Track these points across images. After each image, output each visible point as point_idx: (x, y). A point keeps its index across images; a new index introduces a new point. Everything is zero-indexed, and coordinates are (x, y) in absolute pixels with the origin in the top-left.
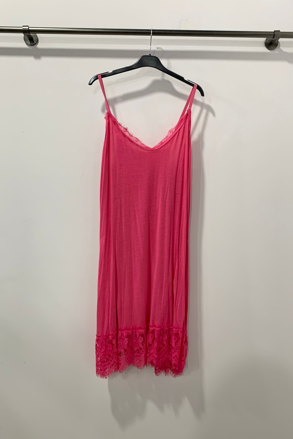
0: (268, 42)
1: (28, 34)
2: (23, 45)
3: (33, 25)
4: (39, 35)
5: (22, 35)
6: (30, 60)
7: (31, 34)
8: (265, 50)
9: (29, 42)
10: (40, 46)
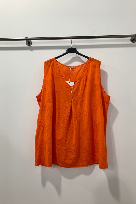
0: (132, 39)
1: (28, 40)
2: (26, 45)
3: (30, 36)
4: (32, 41)
5: (25, 41)
6: (28, 52)
7: (29, 41)
8: (131, 43)
9: (28, 44)
10: (33, 45)
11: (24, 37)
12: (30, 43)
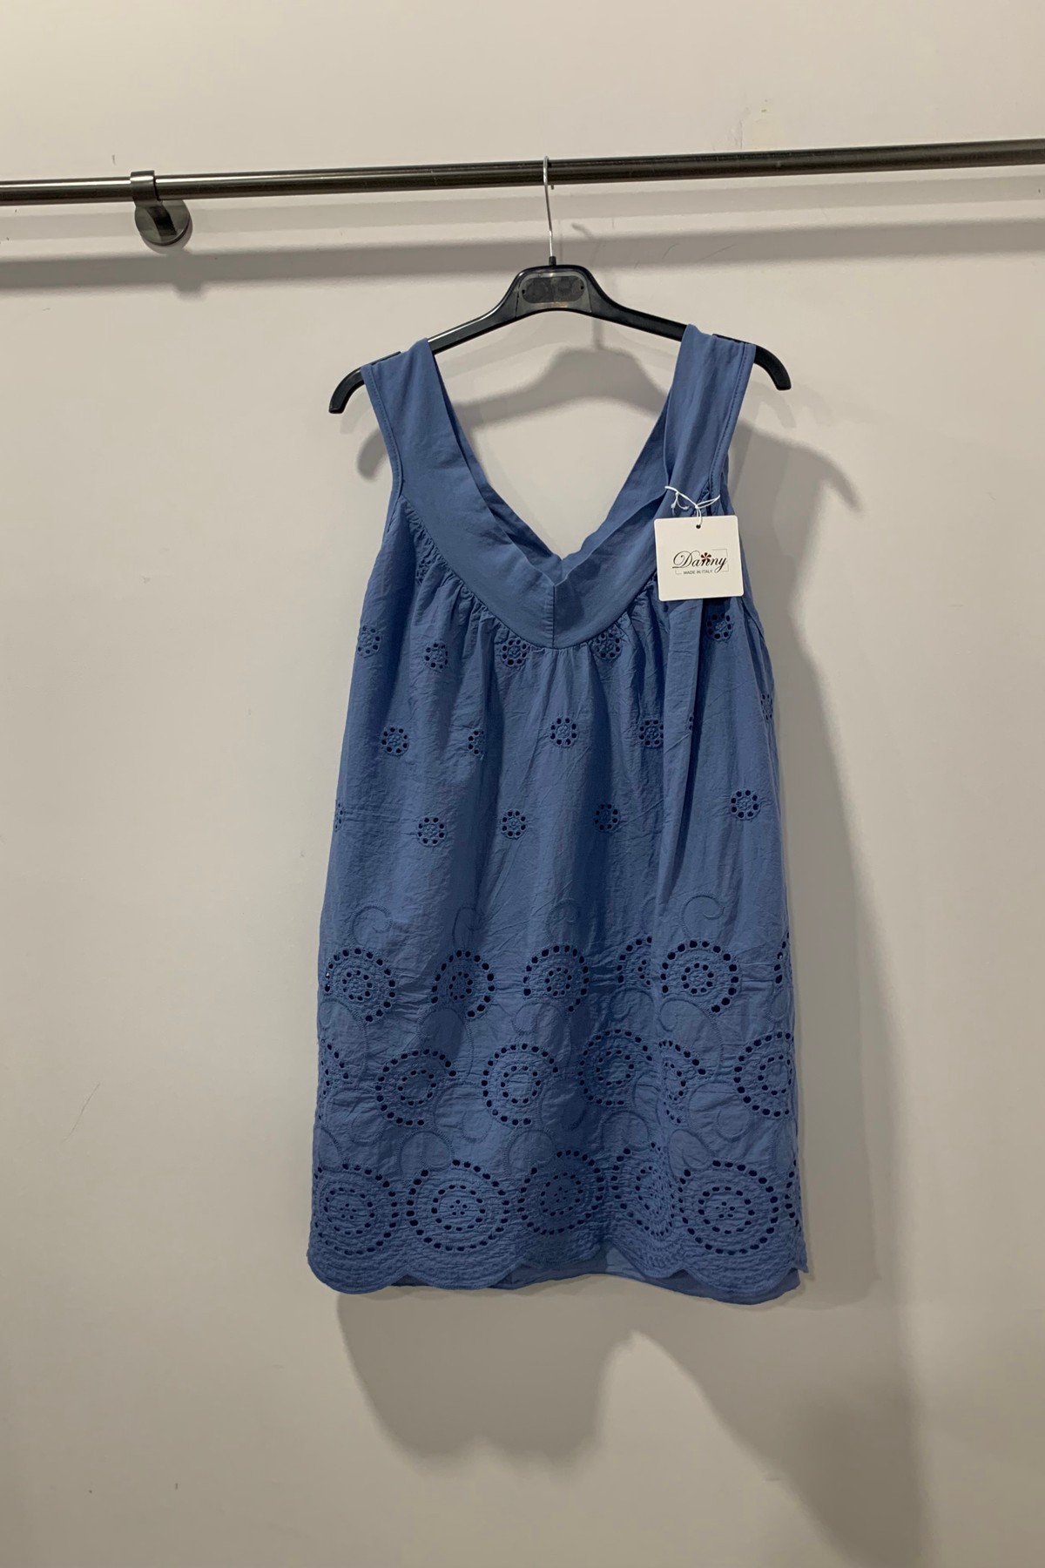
1: (155, 203)
2: (134, 244)
4: (192, 204)
5: (130, 206)
6: (160, 302)
7: (164, 202)
9: (154, 232)
10: (197, 243)
11: (118, 168)
12: (175, 222)
